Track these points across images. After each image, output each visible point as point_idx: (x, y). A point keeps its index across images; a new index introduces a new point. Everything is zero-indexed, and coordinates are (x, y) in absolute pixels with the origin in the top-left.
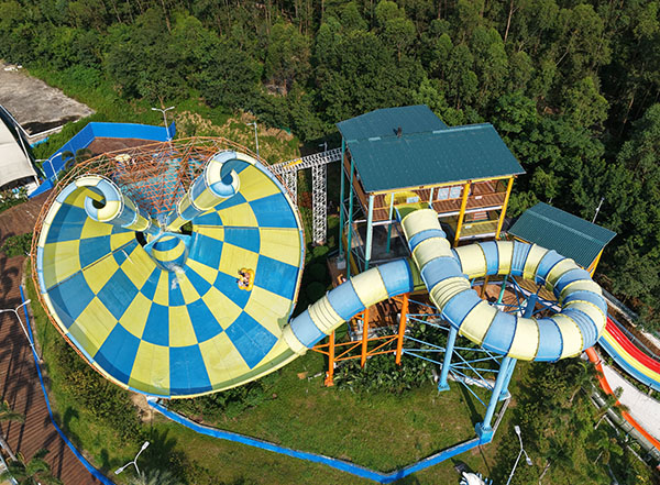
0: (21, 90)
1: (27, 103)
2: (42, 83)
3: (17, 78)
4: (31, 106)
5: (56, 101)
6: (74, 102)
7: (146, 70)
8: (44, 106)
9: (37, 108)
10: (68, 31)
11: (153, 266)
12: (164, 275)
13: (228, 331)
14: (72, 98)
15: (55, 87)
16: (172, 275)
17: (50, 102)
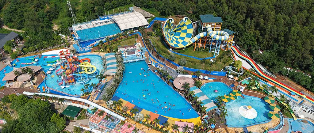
0: (141, 12)
2: (144, 10)
4: (144, 14)
6: (151, 14)
13: (181, 43)
15: (147, 11)
17: (147, 14)
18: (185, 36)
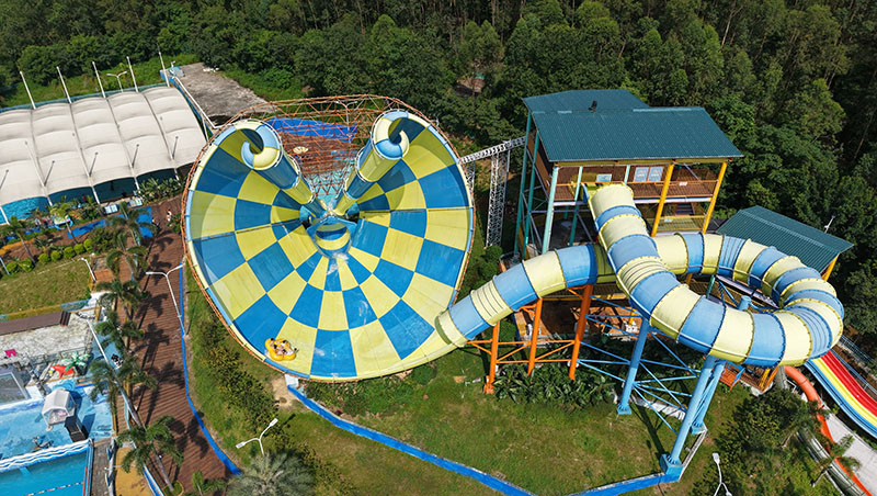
0: (214, 88)
1: (219, 99)
2: (236, 83)
3: (214, 78)
4: (221, 102)
5: (246, 99)
6: (262, 100)
7: (334, 66)
8: (233, 103)
9: (226, 104)
10: (266, 33)
11: (314, 250)
12: (324, 261)
13: (383, 320)
14: (262, 97)
15: (247, 87)
16: (332, 261)
17: (240, 100)
18: (409, 263)
